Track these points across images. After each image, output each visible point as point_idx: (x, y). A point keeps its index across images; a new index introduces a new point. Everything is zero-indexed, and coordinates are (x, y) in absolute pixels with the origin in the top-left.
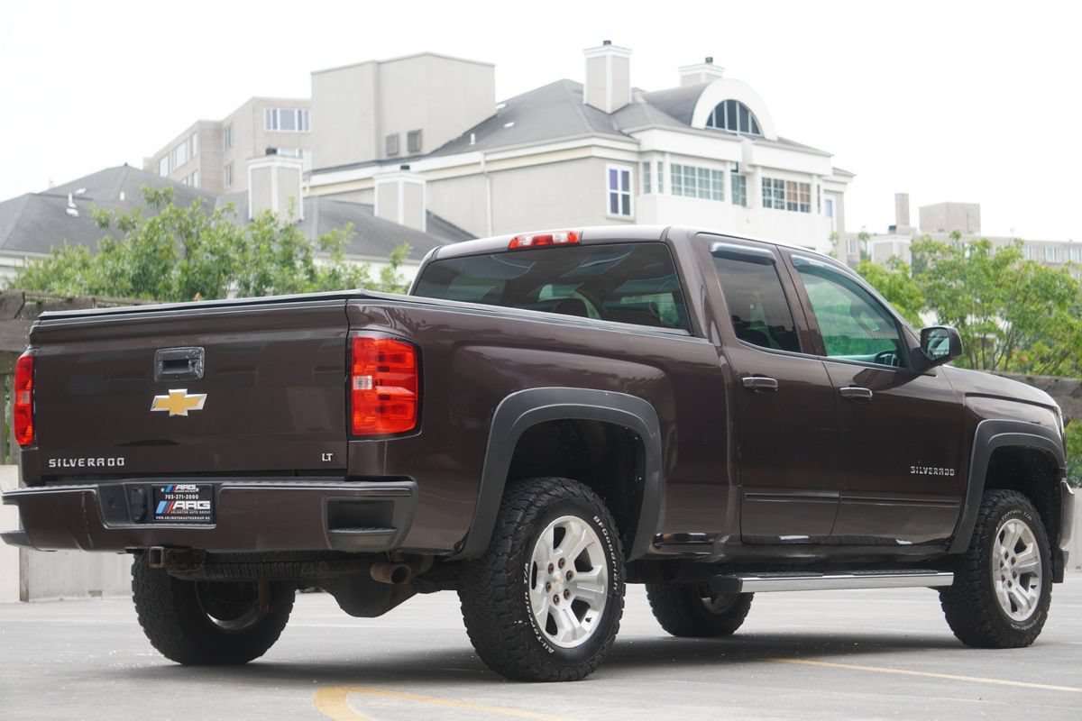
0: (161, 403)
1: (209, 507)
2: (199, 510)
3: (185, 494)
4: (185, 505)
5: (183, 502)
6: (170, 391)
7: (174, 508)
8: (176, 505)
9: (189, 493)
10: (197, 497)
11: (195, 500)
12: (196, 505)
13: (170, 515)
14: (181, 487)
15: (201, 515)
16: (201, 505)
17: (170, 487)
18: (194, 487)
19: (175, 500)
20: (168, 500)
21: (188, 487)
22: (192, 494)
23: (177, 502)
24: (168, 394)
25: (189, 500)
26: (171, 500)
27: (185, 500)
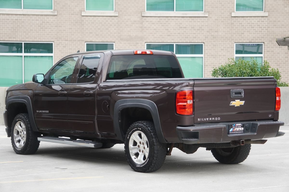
0: (233, 103)
1: (243, 129)
2: (241, 130)
3: (238, 126)
4: (238, 129)
5: (237, 128)
6: (236, 100)
7: (235, 130)
8: (236, 129)
9: (239, 126)
10: (241, 127)
11: (240, 128)
12: (240, 129)
13: (234, 132)
14: (237, 125)
15: (241, 131)
16: (242, 129)
17: (234, 125)
18: (240, 124)
19: (235, 128)
20: (233, 128)
21: (239, 124)
22: (240, 126)
23: (236, 128)
24: (235, 101)
25: (239, 128)
26: (234, 128)
27: (238, 128)
